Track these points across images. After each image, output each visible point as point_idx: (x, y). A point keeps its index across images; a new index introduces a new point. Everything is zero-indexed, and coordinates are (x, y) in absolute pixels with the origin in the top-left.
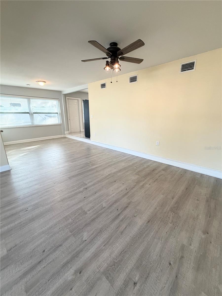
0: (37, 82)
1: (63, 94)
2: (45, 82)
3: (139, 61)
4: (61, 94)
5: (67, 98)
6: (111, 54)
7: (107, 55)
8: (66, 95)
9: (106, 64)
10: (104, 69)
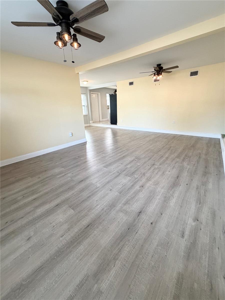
0: (82, 81)
1: (89, 90)
2: (87, 81)
4: (87, 89)
5: (91, 92)
8: (91, 91)
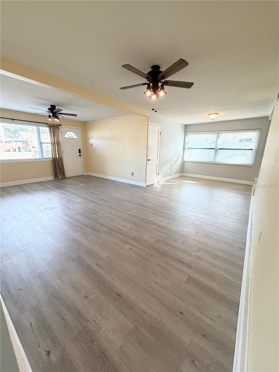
3: (188, 85)
6: (151, 78)
7: (148, 80)
9: (147, 88)
10: (145, 93)
